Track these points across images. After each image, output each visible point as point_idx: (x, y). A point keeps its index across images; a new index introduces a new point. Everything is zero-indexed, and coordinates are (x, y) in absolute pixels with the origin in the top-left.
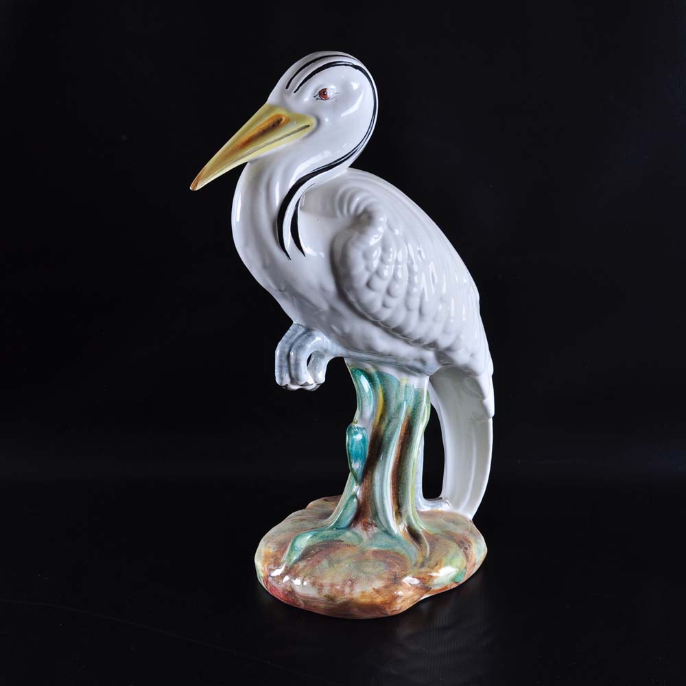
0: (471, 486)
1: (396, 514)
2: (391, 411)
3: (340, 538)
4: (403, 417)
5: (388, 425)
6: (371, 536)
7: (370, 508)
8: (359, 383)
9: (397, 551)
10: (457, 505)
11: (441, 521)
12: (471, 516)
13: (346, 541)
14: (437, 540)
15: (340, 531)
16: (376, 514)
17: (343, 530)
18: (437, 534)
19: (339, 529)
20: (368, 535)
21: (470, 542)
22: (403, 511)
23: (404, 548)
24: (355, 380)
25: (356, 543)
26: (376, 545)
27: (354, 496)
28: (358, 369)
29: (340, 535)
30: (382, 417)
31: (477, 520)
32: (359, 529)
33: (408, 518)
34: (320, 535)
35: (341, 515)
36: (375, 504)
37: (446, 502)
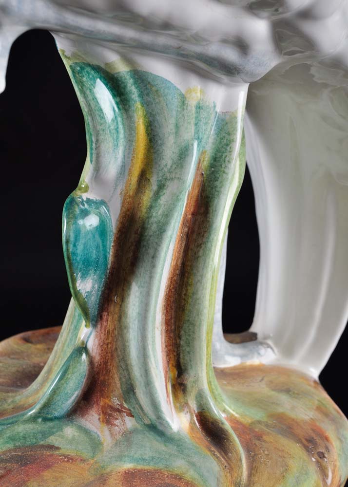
0: (318, 313)
1: (173, 386)
2: (163, 162)
3: (53, 440)
4: (190, 176)
5: (157, 195)
6: (119, 437)
7: (116, 378)
8: (90, 98)
9: (177, 471)
10: (288, 350)
11: (262, 388)
12: (315, 372)
13: (67, 449)
14: (259, 437)
15: (51, 424)
16: (130, 390)
17: (57, 422)
18: (259, 422)
19: (51, 420)
20: (112, 434)
21: (327, 439)
22: (189, 380)
23: (193, 464)
24: (83, 92)
25: (86, 454)
26: (133, 460)
27: (83, 349)
28: (89, 65)
29: (52, 433)
30: (143, 178)
31: (327, 378)
32: (92, 420)
33: (200, 397)
34: (8, 433)
35: (54, 392)
36: (127, 368)
37: (269, 346)
